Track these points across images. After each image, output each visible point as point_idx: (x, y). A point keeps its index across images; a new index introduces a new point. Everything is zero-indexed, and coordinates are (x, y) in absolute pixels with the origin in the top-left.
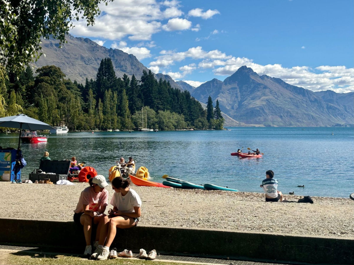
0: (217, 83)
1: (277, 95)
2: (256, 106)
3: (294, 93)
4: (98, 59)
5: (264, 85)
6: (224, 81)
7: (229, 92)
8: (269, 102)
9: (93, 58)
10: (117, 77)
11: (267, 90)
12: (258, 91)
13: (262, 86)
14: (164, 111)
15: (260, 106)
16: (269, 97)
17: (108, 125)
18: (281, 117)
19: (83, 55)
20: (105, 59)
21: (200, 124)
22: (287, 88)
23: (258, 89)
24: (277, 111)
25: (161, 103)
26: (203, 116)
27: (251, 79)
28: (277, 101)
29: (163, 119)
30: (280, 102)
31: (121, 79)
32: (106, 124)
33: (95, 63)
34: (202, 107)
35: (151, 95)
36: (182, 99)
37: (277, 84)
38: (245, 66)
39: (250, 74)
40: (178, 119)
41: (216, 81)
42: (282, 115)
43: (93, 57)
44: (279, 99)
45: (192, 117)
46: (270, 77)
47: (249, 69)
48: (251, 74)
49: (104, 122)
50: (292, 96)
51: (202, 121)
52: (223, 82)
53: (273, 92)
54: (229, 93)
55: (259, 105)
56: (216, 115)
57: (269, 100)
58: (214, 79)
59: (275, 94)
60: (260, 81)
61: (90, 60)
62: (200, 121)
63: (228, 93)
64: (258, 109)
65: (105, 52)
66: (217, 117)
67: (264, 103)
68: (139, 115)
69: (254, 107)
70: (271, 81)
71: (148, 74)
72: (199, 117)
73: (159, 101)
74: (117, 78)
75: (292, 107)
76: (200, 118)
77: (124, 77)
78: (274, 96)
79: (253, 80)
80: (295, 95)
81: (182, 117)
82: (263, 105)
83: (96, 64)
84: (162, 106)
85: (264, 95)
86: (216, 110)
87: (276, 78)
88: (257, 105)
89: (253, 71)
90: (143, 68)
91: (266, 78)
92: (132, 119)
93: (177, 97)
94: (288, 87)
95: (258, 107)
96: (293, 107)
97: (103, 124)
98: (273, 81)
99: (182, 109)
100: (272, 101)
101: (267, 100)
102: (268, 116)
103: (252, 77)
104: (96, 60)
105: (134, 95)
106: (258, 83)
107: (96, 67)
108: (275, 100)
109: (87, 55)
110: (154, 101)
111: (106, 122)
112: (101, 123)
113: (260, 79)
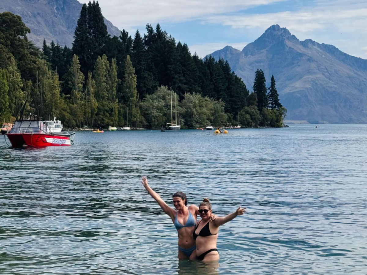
0: (231, 54)
1: (329, 73)
2: (295, 90)
3: (356, 70)
4: (38, 14)
5: (308, 56)
6: (244, 50)
7: (251, 68)
8: (316, 84)
9: (29, 13)
10: (109, 35)
11: (313, 65)
12: (299, 66)
13: (304, 58)
14: (191, 94)
15: (301, 91)
16: (317, 76)
17: (104, 118)
18: (335, 108)
19: (13, 7)
20: (90, 4)
21: (248, 116)
22: (344, 62)
23: (298, 63)
24: (329, 99)
25: (185, 81)
26: (252, 104)
27: (286, 45)
28: (329, 82)
29: (192, 108)
30: (334, 84)
31: (118, 38)
32: (102, 117)
33: (33, 21)
34: (246, 88)
35: (169, 66)
36: (217, 75)
37: (328, 54)
38: (278, 26)
39: (285, 38)
40: (214, 108)
41: (231, 50)
42: (337, 104)
43: (31, 12)
44: (331, 78)
45: (234, 106)
46: (317, 43)
47: (283, 31)
48: (287, 38)
49: (97, 114)
50: (352, 73)
51: (252, 113)
52: (242, 52)
53: (322, 67)
54: (251, 70)
55: (300, 89)
56: (271, 102)
57: (316, 81)
58: (227, 46)
59: (325, 70)
60: (301, 49)
61: (25, 17)
62: (247, 112)
63: (249, 69)
64: (299, 95)
65: (49, 4)
66: (272, 104)
67: (308, 86)
68: (153, 101)
69: (292, 91)
70: (319, 49)
71: (155, 31)
72: (245, 106)
73: (182, 78)
74: (111, 37)
75: (353, 92)
76: (246, 108)
77: (122, 36)
78: (323, 74)
79: (290, 48)
80: (358, 73)
81: (220, 105)
82: (306, 88)
83: (35, 22)
84: (186, 86)
85: (309, 72)
86: (270, 93)
87: (327, 45)
88: (296, 88)
89: (290, 34)
90: (112, 28)
91: (310, 45)
92: (141, 108)
93: (210, 71)
94: (347, 60)
95: (298, 92)
96: (355, 92)
97: (96, 117)
98: (321, 49)
99: (218, 92)
100: (321, 82)
101: (313, 81)
102: (314, 106)
103: (288, 43)
104: (35, 17)
105: (143, 66)
106: (298, 52)
107: (35, 28)
108: (326, 81)
109: (20, 8)
110: (174, 78)
111: (100, 113)
112: (94, 116)
113: (300, 47)
